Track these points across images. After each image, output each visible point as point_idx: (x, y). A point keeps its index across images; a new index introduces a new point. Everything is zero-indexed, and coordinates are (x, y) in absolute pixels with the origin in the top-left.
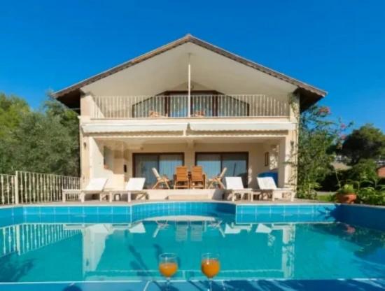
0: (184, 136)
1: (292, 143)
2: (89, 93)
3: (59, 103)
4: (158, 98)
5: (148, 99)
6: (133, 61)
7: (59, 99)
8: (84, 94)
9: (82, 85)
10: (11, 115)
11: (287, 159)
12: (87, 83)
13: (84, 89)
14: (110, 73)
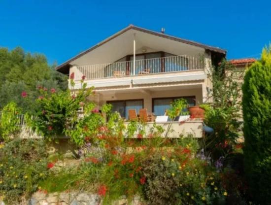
0: (131, 88)
1: (207, 88)
2: (74, 65)
3: (58, 72)
4: (115, 64)
5: (109, 66)
6: (98, 44)
7: (58, 70)
8: (72, 66)
9: (70, 62)
10: (33, 71)
11: (204, 100)
12: (73, 60)
13: (71, 63)
14: (85, 53)
